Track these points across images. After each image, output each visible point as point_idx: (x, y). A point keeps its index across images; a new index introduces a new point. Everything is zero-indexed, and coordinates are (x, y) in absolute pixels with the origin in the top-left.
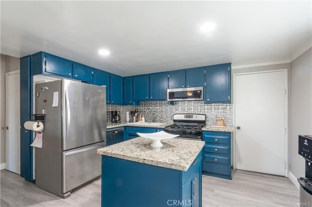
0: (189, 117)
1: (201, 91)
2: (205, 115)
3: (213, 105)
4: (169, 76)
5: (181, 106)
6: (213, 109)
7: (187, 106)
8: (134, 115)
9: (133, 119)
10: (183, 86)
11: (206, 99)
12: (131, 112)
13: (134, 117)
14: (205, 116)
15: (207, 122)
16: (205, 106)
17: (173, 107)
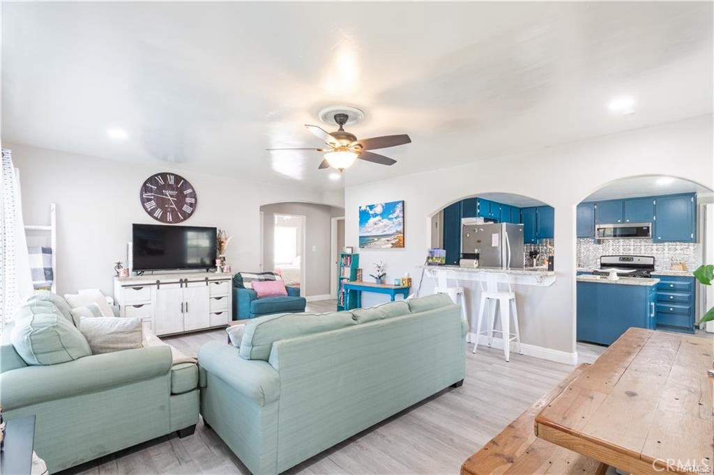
0: (628, 259)
1: (648, 227)
2: (653, 257)
3: (666, 244)
4: (595, 207)
5: (613, 245)
6: (666, 249)
7: (623, 245)
8: (535, 257)
9: (533, 261)
10: (619, 221)
11: (656, 237)
12: (531, 252)
13: (535, 260)
14: (652, 259)
15: (656, 267)
16: (652, 245)
17: (600, 246)
